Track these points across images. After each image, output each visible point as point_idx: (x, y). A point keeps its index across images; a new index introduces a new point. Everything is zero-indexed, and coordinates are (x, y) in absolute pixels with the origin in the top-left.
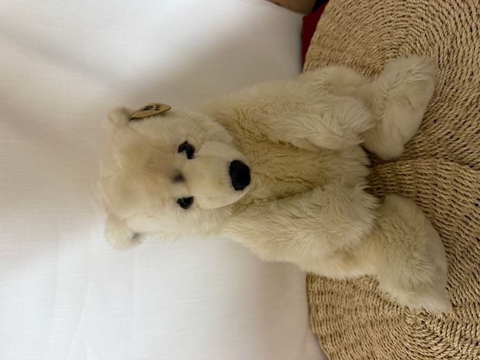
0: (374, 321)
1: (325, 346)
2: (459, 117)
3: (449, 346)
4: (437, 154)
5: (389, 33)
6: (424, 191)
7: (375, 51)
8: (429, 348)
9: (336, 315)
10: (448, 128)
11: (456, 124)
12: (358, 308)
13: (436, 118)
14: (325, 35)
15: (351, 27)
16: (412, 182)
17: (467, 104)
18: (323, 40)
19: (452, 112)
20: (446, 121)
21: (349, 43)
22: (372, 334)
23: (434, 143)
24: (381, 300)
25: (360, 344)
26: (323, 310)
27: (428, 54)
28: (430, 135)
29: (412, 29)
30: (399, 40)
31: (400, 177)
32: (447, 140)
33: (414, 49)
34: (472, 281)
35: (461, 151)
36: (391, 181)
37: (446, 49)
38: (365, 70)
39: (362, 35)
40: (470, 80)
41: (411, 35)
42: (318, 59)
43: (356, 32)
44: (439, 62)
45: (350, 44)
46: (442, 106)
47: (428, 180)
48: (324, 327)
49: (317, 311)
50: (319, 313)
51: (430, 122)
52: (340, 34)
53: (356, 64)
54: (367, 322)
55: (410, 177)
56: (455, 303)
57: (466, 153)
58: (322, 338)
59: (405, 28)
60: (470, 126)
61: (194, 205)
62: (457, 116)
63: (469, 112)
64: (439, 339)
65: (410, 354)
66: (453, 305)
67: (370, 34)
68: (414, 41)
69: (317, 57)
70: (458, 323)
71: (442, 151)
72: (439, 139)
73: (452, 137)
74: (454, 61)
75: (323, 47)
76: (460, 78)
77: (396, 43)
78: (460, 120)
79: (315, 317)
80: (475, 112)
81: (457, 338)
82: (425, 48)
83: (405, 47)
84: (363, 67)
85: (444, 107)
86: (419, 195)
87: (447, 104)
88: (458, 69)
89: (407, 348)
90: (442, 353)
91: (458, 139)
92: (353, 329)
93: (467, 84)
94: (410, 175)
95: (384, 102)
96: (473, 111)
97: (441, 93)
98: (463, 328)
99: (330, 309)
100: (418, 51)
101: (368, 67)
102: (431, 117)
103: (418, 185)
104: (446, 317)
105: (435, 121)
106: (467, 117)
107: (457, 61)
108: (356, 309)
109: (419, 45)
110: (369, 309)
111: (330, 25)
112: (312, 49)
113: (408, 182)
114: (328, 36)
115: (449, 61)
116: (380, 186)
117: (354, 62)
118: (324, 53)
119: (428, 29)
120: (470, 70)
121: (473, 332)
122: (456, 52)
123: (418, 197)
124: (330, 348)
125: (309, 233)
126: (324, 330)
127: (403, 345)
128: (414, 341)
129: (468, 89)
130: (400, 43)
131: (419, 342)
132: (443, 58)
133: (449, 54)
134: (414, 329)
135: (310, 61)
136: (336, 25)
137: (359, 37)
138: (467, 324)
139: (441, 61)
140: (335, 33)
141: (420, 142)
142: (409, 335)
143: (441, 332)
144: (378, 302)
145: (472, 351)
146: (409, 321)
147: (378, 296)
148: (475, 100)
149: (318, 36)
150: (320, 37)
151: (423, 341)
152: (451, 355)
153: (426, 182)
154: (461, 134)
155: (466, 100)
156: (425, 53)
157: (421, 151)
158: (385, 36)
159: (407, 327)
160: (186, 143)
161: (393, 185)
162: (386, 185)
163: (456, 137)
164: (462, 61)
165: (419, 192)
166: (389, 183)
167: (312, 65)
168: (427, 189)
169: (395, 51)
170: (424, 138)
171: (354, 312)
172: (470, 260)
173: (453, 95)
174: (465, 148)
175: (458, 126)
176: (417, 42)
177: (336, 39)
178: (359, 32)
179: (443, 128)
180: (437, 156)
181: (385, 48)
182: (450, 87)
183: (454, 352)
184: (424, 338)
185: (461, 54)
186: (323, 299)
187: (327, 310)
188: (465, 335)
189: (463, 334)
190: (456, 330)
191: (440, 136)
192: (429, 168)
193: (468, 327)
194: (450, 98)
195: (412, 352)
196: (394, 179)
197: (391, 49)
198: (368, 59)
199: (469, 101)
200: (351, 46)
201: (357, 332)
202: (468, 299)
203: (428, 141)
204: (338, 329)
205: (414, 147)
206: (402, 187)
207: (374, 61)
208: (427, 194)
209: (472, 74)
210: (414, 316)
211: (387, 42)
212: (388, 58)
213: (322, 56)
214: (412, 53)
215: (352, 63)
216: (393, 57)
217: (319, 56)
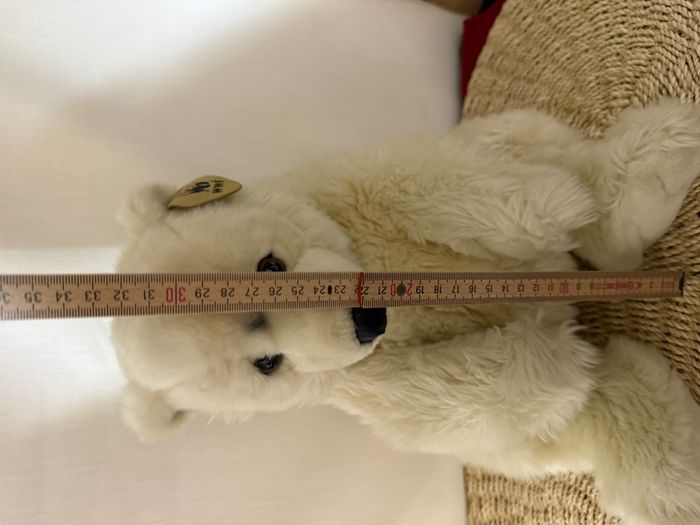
5: (618, 54)
6: (678, 334)
7: (592, 84)
9: (511, 515)
12: (550, 509)
14: (501, 53)
15: (549, 41)
16: (656, 315)
18: (499, 60)
21: (544, 68)
24: (590, 502)
26: (491, 505)
27: (690, 96)
28: (691, 237)
29: (661, 50)
30: (638, 68)
31: (638, 306)
33: (664, 86)
36: (616, 310)
38: (572, 115)
39: (568, 56)
41: (659, 60)
42: (490, 93)
43: (558, 49)
45: (546, 71)
47: (690, 315)
49: (481, 507)
50: (483, 510)
51: (690, 215)
52: (529, 52)
53: (556, 105)
55: (654, 308)
59: (647, 47)
61: (283, 368)
67: (583, 56)
68: (664, 71)
69: (488, 89)
75: (499, 72)
77: (630, 74)
79: (477, 517)
82: (685, 85)
83: (647, 81)
84: (569, 111)
86: (668, 339)
94: (653, 303)
95: (616, 183)
99: (501, 506)
100: (671, 90)
101: (579, 113)
102: (692, 205)
103: (669, 323)
105: (699, 215)
108: (546, 512)
109: (673, 80)
110: (570, 515)
111: (511, 36)
112: (480, 75)
113: (651, 315)
114: (508, 54)
116: (596, 316)
117: (553, 102)
118: (500, 82)
119: (692, 53)
123: (666, 342)
125: (478, 410)
130: (638, 74)
135: (476, 95)
136: (523, 36)
137: (563, 59)
140: (520, 51)
141: (671, 248)
144: (585, 506)
147: (586, 497)
149: (491, 53)
150: (493, 56)
153: (683, 318)
156: (683, 95)
157: (673, 265)
158: (610, 59)
160: (270, 256)
161: (619, 317)
162: (607, 316)
165: (668, 334)
166: (614, 314)
167: (479, 102)
168: (685, 331)
169: (628, 86)
170: (678, 242)
171: (542, 515)
176: (670, 74)
177: (522, 60)
178: (563, 51)
181: (611, 82)
186: (491, 487)
187: (496, 505)
192: (694, 294)
196: (623, 307)
197: (622, 83)
198: (579, 98)
200: (547, 74)
203: (687, 247)
205: (659, 256)
206: (635, 323)
207: (589, 102)
208: (682, 338)
211: (614, 70)
212: (615, 98)
213: (497, 88)
214: (661, 92)
215: (549, 102)
216: (624, 98)
217: (491, 87)
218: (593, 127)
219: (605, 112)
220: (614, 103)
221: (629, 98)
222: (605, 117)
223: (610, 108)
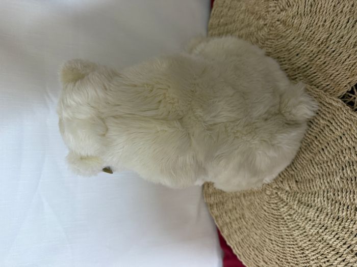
0: (246, 193)
1: (212, 211)
2: (313, 52)
3: (291, 208)
4: (296, 78)
8: (279, 210)
10: (305, 59)
11: (311, 57)
13: (298, 53)
17: (319, 43)
19: (309, 48)
20: (304, 55)
22: (244, 202)
23: (295, 71)
25: (236, 209)
27: (298, 5)
28: (293, 64)
32: (304, 68)
34: (310, 165)
35: (312, 76)
37: (310, 2)
38: (254, 15)
40: (323, 25)
42: (222, 7)
44: (304, 11)
46: (303, 44)
48: (212, 198)
49: (209, 187)
50: (210, 189)
51: (293, 55)
53: (248, 11)
54: (241, 194)
56: (297, 180)
57: (315, 78)
58: (210, 205)
60: (319, 59)
62: (312, 51)
63: (320, 49)
64: (285, 204)
65: (266, 214)
66: (296, 181)
69: (221, 5)
70: (298, 193)
71: (300, 76)
72: (299, 67)
73: (307, 66)
74: (314, 11)
76: (317, 24)
78: (314, 54)
79: (207, 191)
80: (324, 49)
81: (296, 202)
84: (253, 13)
85: (304, 45)
87: (306, 43)
88: (316, 17)
89: (265, 211)
90: (287, 212)
91: (311, 68)
92: (232, 199)
93: (321, 29)
96: (323, 48)
97: (303, 34)
98: (301, 196)
101: (256, 14)
102: (295, 51)
104: (291, 189)
105: (297, 55)
106: (318, 52)
107: (316, 11)
115: (311, 11)
120: (324, 19)
121: (306, 198)
122: (317, 5)
124: (216, 212)
126: (212, 200)
127: (263, 208)
128: (270, 206)
129: (321, 32)
131: (273, 206)
132: (307, 8)
133: (311, 6)
134: (271, 198)
135: (217, 7)
138: (303, 193)
139: (306, 11)
142: (267, 202)
143: (287, 199)
145: (305, 210)
146: (268, 192)
148: (325, 40)
151: (275, 205)
152: (292, 213)
154: (313, 64)
155: (319, 40)
156: (295, 5)
159: (266, 197)
163: (310, 66)
164: (319, 11)
167: (218, 11)
172: (310, 151)
173: (311, 36)
174: (315, 74)
175: (311, 59)
179: (302, 60)
180: (297, 80)
182: (310, 30)
183: (294, 211)
184: (276, 204)
185: (319, 6)
188: (302, 200)
189: (300, 200)
190: (296, 197)
191: (299, 65)
193: (304, 195)
194: (309, 39)
195: (268, 213)
198: (257, 8)
199: (321, 40)
201: (234, 201)
202: (306, 178)
203: (291, 69)
204: (222, 199)
207: (260, 9)
209: (325, 21)
210: (271, 189)
212: (270, 7)
213: (225, 4)
214: (287, 4)
215: (246, 10)
216: (273, 7)
217: (223, 4)
218: (261, 20)
219: (267, 13)
220: (270, 9)
221: (275, 7)
222: (266, 15)
223: (268, 12)
